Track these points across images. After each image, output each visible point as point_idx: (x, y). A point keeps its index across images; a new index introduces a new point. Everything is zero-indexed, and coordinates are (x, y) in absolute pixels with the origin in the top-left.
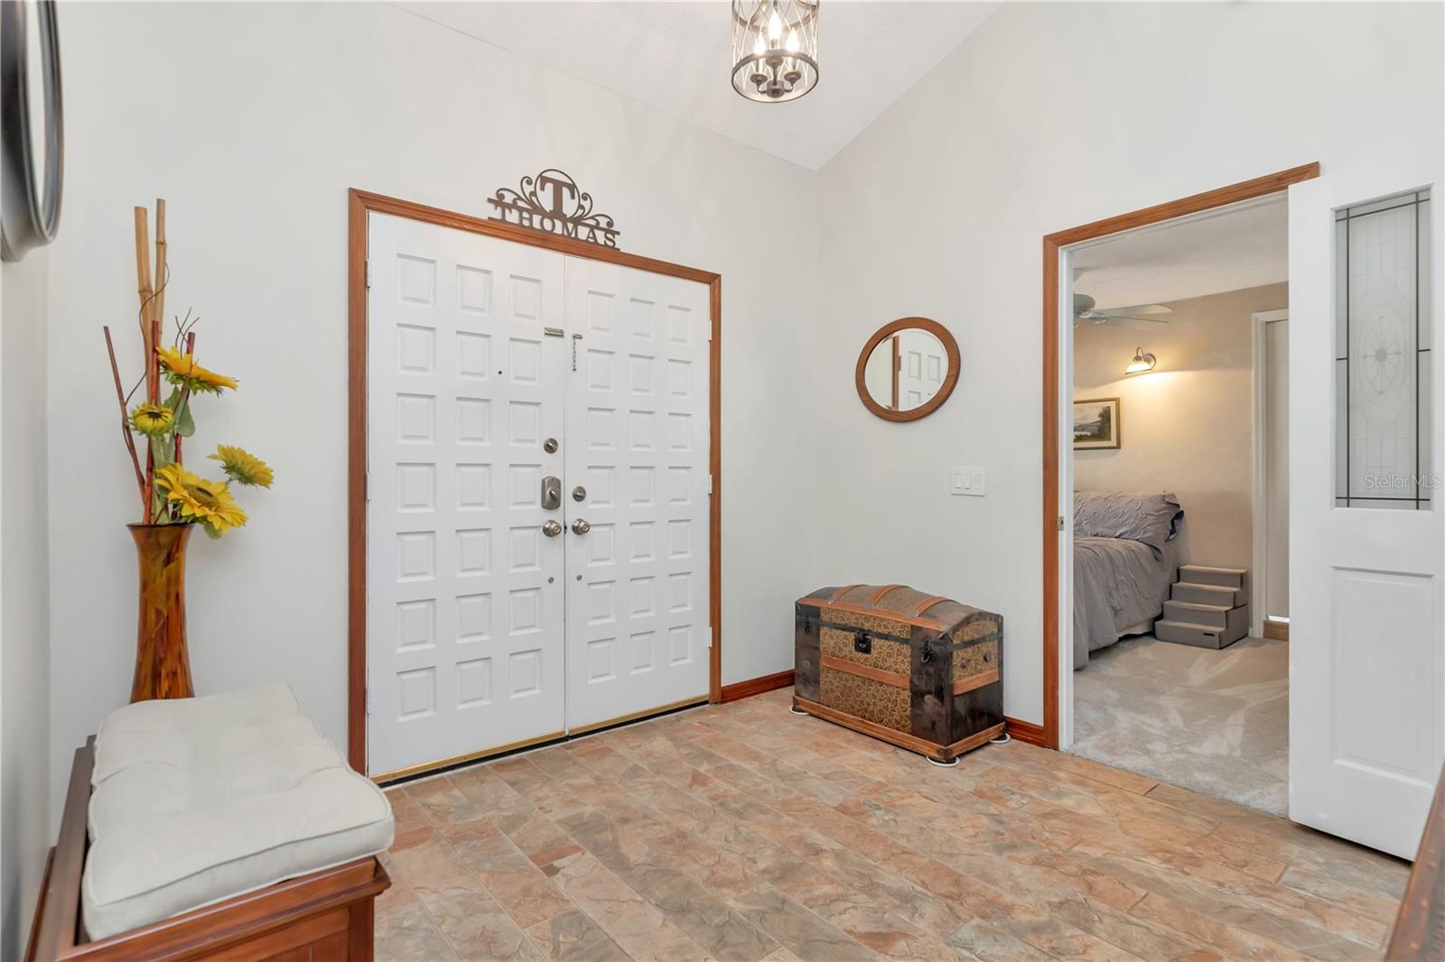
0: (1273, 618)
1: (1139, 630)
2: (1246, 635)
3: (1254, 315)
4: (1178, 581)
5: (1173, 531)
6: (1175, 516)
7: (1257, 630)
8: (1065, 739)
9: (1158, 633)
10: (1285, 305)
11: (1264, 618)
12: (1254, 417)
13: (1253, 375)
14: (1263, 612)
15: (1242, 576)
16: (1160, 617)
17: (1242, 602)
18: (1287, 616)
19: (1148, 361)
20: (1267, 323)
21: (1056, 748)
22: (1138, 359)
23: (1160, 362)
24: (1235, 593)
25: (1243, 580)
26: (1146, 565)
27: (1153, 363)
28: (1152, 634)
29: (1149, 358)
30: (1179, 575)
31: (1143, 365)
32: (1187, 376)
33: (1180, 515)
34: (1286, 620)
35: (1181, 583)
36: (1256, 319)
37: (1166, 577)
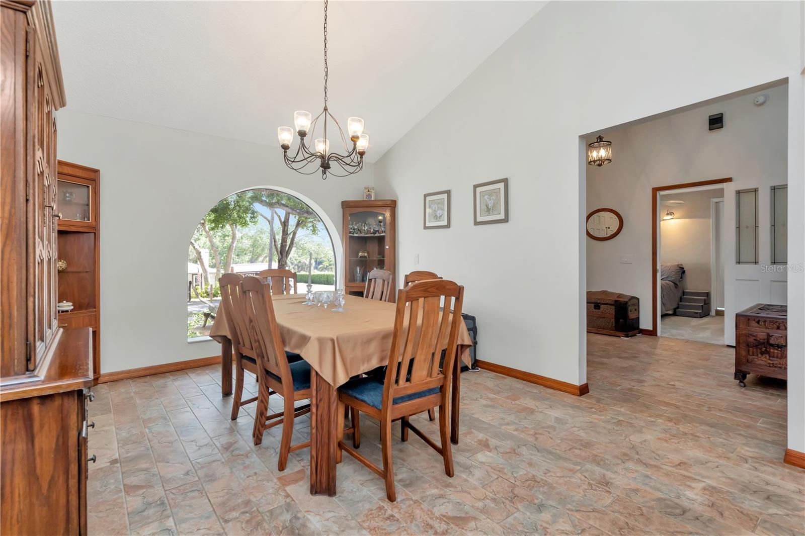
0: (718, 308)
1: (671, 312)
2: (709, 315)
3: (712, 199)
4: (684, 296)
5: (681, 278)
6: (682, 271)
7: (713, 313)
8: (659, 334)
9: (677, 313)
10: (723, 196)
11: (715, 309)
12: (712, 236)
13: (711, 221)
14: (715, 306)
15: (707, 293)
16: (678, 308)
17: (707, 303)
18: (724, 307)
19: (671, 215)
20: (717, 202)
21: (656, 335)
22: (668, 214)
23: (676, 215)
24: (705, 299)
25: (708, 295)
26: (672, 289)
27: (673, 216)
28: (675, 314)
29: (671, 214)
30: (684, 293)
31: (670, 217)
32: (687, 220)
33: (684, 272)
34: (723, 309)
35: (685, 297)
36: (712, 201)
37: (680, 294)
